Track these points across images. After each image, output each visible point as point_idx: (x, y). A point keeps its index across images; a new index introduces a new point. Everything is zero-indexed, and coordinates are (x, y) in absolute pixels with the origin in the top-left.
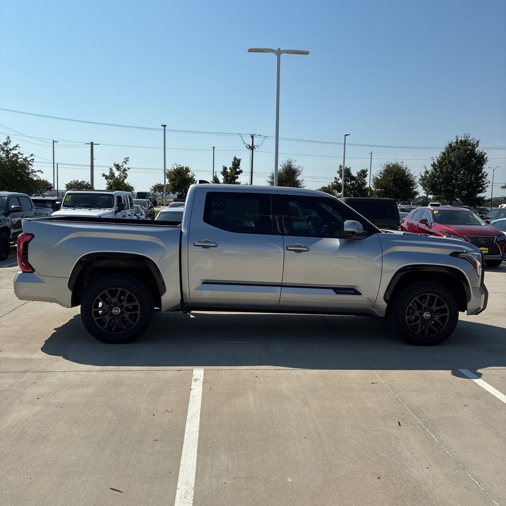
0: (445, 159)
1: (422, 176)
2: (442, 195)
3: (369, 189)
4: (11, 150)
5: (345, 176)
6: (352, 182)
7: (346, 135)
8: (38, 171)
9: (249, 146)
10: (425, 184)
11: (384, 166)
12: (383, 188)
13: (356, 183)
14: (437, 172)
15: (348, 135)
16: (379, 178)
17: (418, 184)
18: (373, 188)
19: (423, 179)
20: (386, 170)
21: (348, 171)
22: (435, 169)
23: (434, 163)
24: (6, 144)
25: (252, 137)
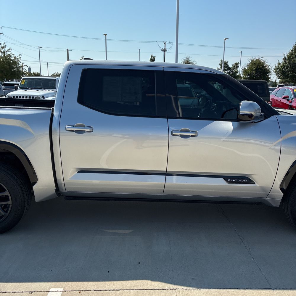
0: (293, 54)
1: (276, 67)
2: (289, 80)
3: (239, 76)
4: (6, 52)
5: (224, 67)
6: (229, 71)
7: (225, 39)
8: (25, 66)
9: (163, 49)
10: (278, 72)
11: (250, 60)
12: (249, 75)
13: (231, 72)
14: (286, 63)
15: (227, 39)
16: (247, 68)
17: (272, 72)
18: (242, 76)
19: (277, 68)
20: (251, 63)
21: (226, 64)
22: (285, 62)
23: (285, 58)
24: (3, 48)
25: (165, 44)
